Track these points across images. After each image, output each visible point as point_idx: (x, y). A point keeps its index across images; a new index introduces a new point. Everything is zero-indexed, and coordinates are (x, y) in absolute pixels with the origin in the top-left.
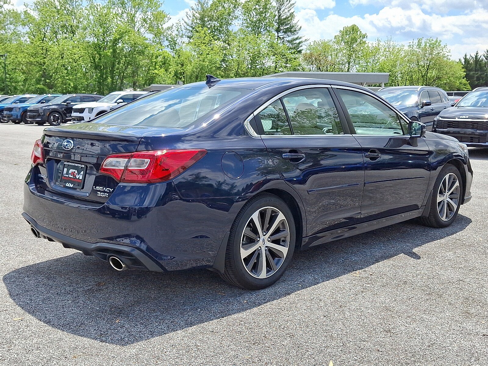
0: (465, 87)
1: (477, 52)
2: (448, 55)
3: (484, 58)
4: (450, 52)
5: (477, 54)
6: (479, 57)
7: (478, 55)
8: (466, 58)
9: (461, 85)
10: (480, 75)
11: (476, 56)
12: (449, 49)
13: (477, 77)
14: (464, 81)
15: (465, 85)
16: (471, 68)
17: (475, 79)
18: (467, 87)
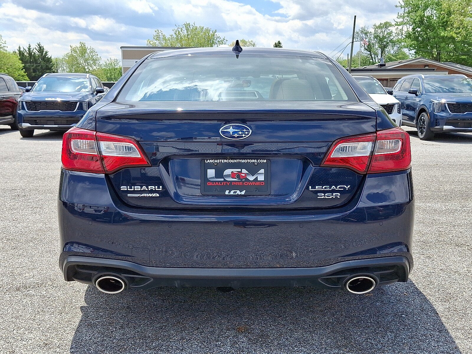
0: (23, 78)
1: (30, 45)
2: (4, 46)
3: (37, 51)
4: (5, 43)
5: (30, 46)
6: (32, 49)
7: (30, 48)
8: (20, 50)
9: (19, 76)
10: (36, 67)
11: (29, 49)
12: (4, 40)
13: (33, 69)
14: (22, 72)
15: (23, 76)
16: (26, 60)
17: (32, 71)
18: (25, 79)
